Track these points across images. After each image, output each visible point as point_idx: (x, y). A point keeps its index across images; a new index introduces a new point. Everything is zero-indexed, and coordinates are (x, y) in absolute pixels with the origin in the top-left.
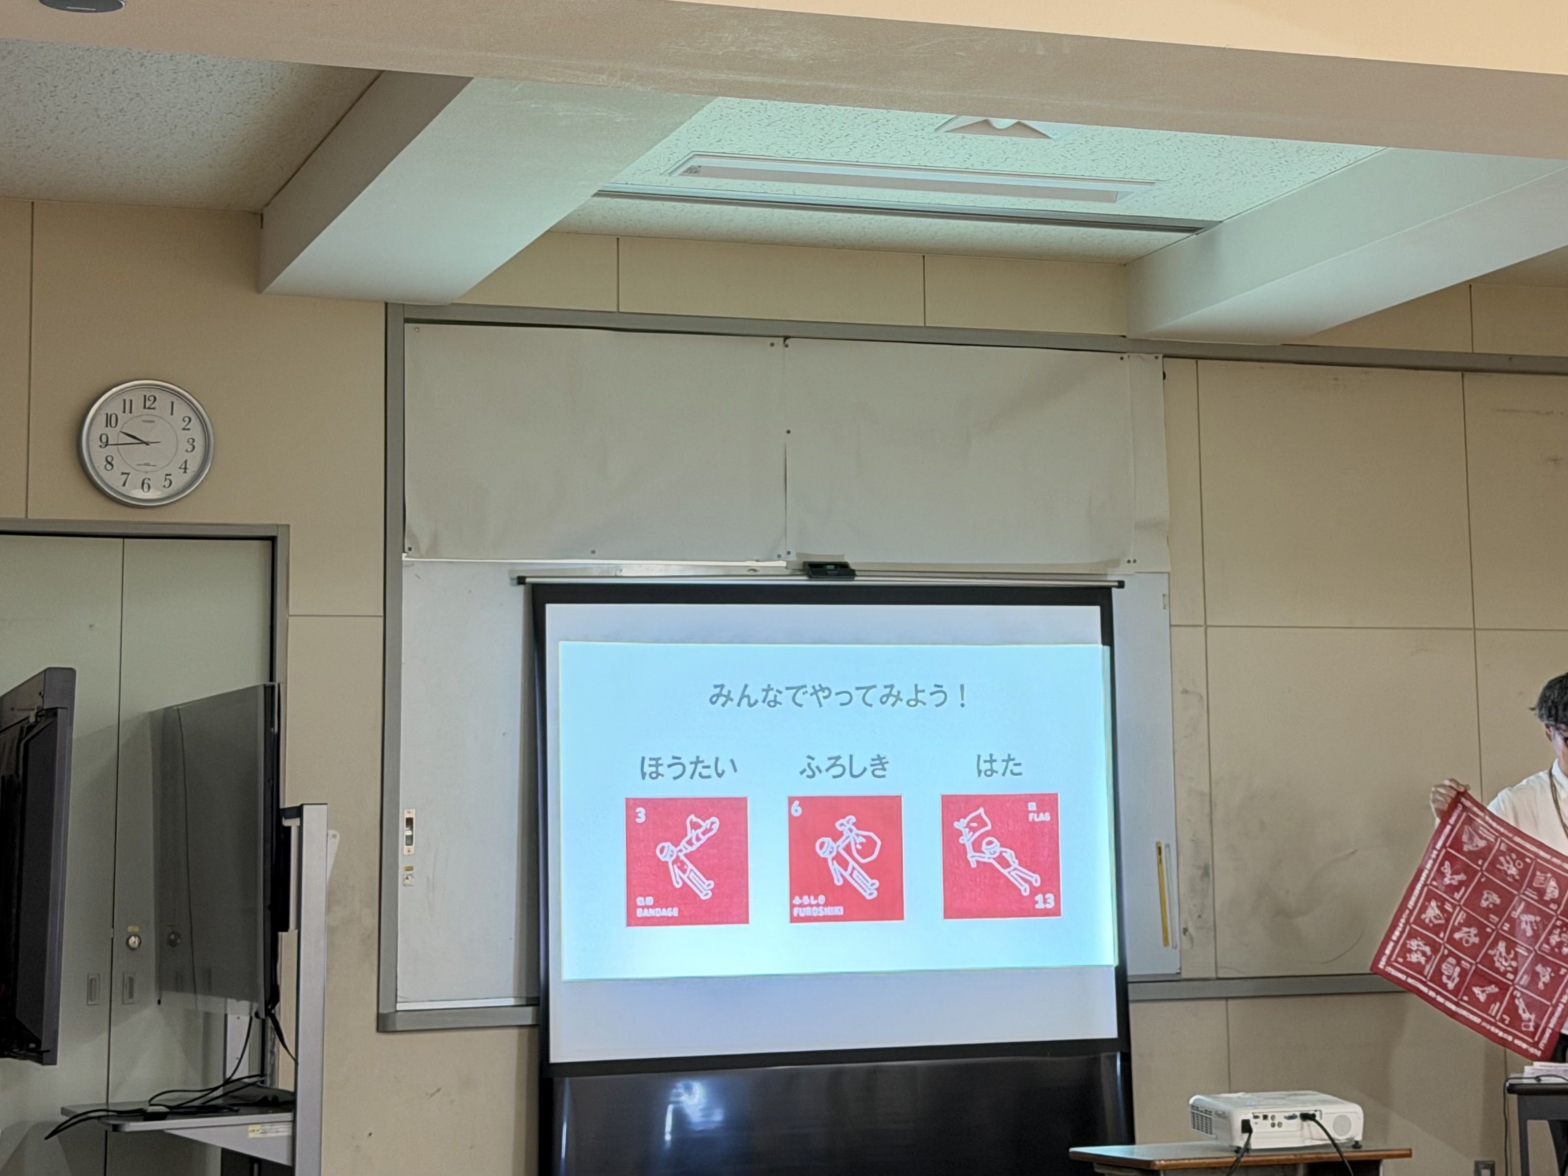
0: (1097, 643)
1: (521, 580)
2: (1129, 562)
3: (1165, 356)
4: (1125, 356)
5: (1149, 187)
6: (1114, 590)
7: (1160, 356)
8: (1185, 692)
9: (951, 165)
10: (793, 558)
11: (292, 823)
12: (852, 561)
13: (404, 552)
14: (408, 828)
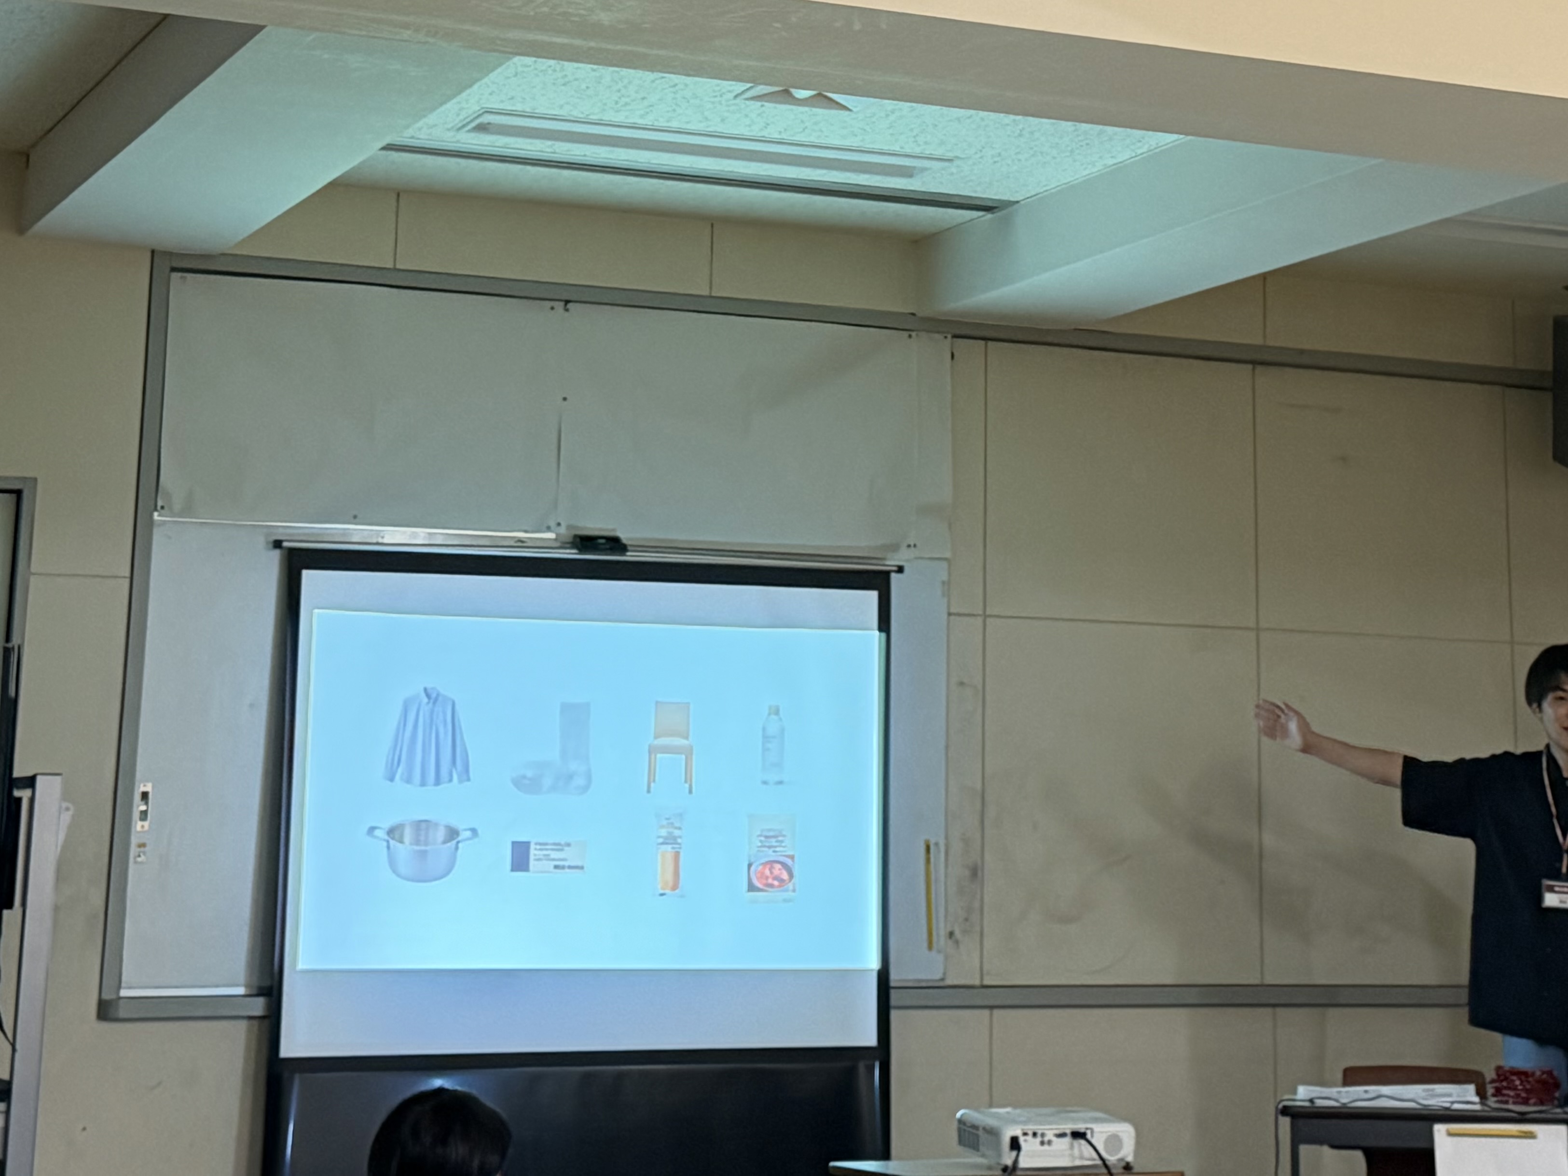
0: (872, 629)
1: (277, 544)
2: (909, 546)
3: (955, 336)
4: (914, 334)
5: (946, 164)
6: (893, 576)
7: (949, 336)
8: (961, 684)
9: (745, 132)
10: (562, 530)
11: (24, 794)
12: (624, 536)
13: (156, 509)
14: (143, 802)
